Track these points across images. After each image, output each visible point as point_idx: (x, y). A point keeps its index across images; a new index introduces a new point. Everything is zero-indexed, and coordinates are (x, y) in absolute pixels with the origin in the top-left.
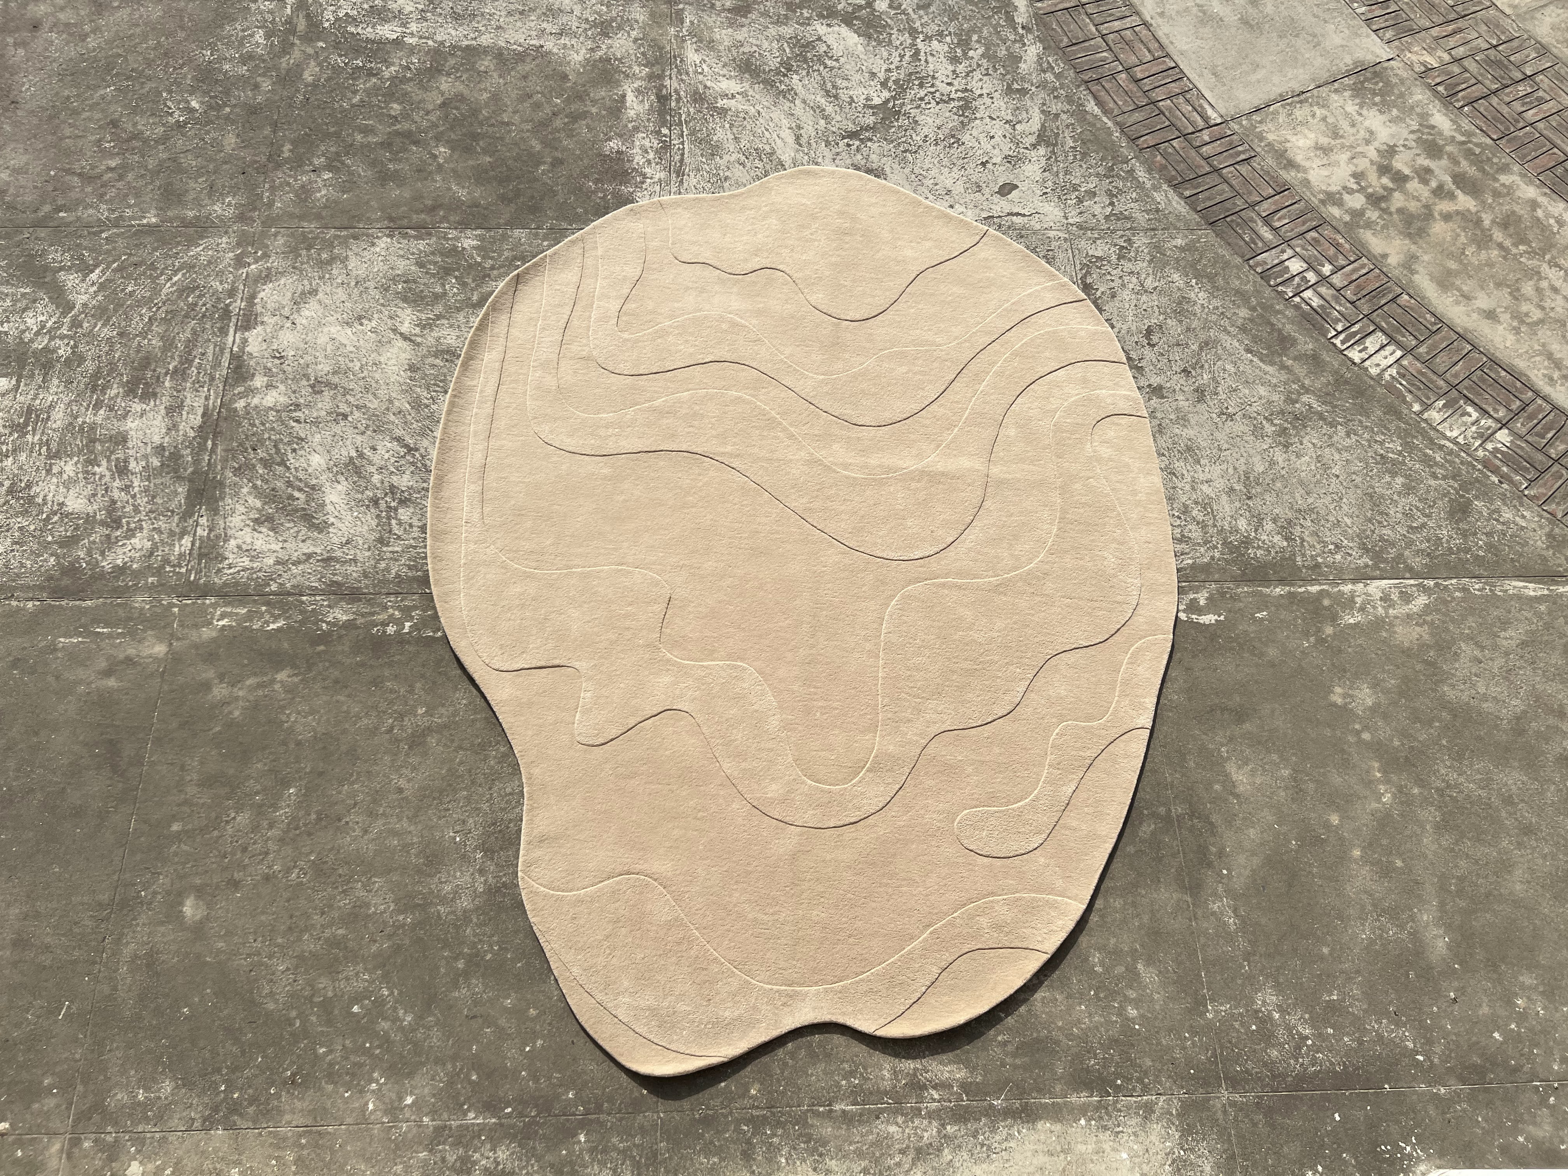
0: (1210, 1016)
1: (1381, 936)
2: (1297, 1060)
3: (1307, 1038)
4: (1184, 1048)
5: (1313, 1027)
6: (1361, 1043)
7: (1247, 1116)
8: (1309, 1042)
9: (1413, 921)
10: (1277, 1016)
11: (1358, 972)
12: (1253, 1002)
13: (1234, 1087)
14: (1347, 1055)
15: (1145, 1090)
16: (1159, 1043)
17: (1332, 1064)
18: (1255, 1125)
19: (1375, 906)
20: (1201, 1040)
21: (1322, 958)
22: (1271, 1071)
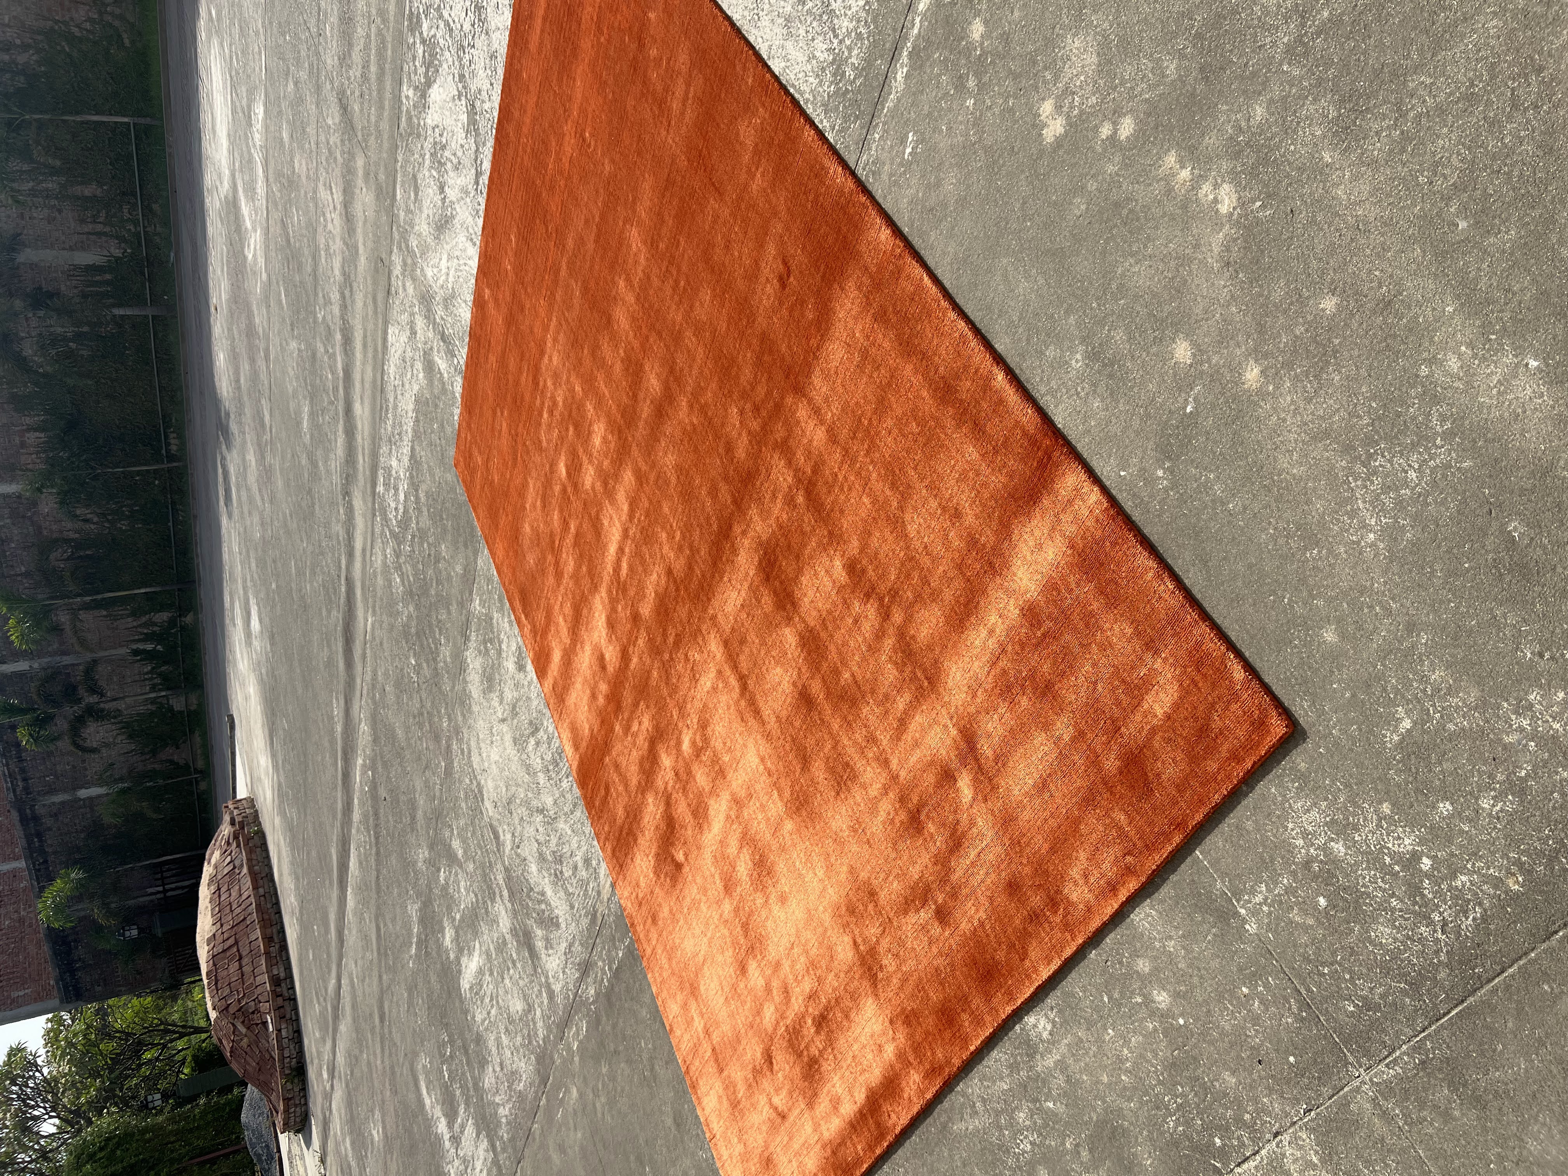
0: (1251, 927)
1: (1400, 503)
2: (1431, 923)
3: (1416, 857)
4: (1256, 1020)
5: (1412, 823)
6: (1519, 789)
7: (1422, 1105)
8: (1426, 863)
9: (1436, 400)
10: (1339, 848)
11: (1411, 628)
12: (1291, 850)
13: (1367, 1054)
14: (1513, 842)
15: (1257, 1139)
16: (1223, 1034)
17: (1497, 883)
18: (1446, 1116)
19: (1348, 449)
20: (1266, 985)
21: (1334, 656)
22: (1403, 976)
